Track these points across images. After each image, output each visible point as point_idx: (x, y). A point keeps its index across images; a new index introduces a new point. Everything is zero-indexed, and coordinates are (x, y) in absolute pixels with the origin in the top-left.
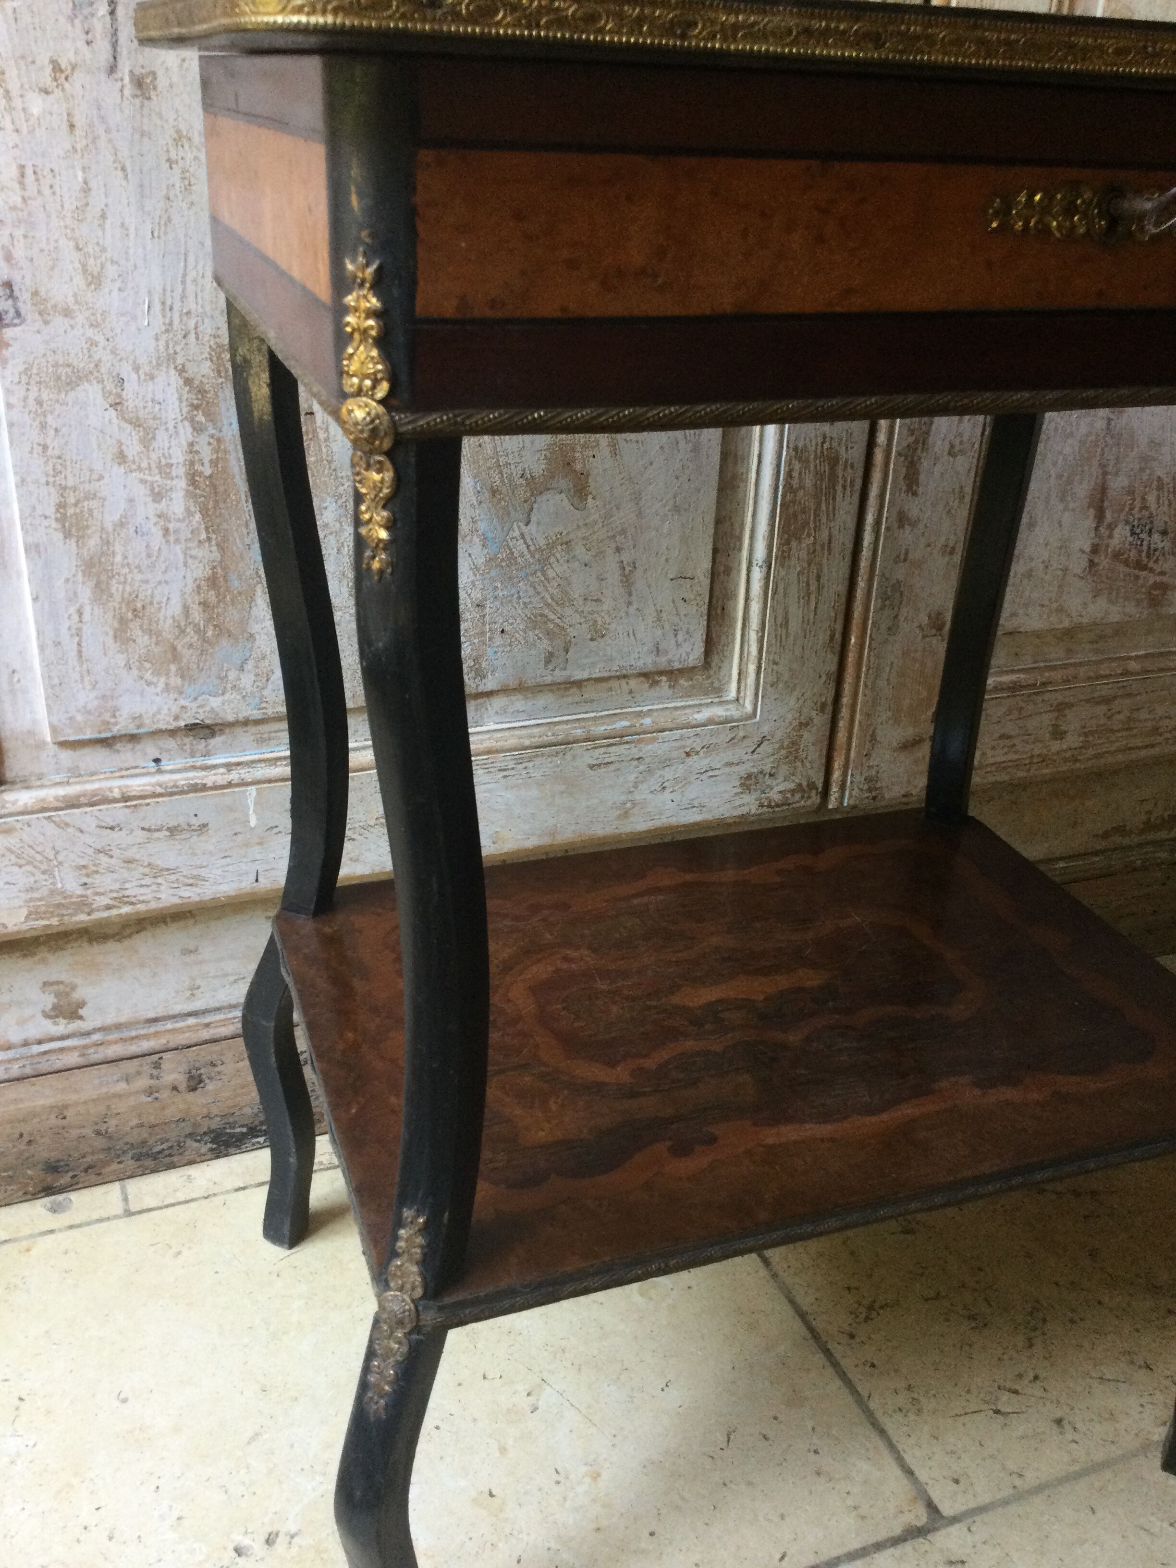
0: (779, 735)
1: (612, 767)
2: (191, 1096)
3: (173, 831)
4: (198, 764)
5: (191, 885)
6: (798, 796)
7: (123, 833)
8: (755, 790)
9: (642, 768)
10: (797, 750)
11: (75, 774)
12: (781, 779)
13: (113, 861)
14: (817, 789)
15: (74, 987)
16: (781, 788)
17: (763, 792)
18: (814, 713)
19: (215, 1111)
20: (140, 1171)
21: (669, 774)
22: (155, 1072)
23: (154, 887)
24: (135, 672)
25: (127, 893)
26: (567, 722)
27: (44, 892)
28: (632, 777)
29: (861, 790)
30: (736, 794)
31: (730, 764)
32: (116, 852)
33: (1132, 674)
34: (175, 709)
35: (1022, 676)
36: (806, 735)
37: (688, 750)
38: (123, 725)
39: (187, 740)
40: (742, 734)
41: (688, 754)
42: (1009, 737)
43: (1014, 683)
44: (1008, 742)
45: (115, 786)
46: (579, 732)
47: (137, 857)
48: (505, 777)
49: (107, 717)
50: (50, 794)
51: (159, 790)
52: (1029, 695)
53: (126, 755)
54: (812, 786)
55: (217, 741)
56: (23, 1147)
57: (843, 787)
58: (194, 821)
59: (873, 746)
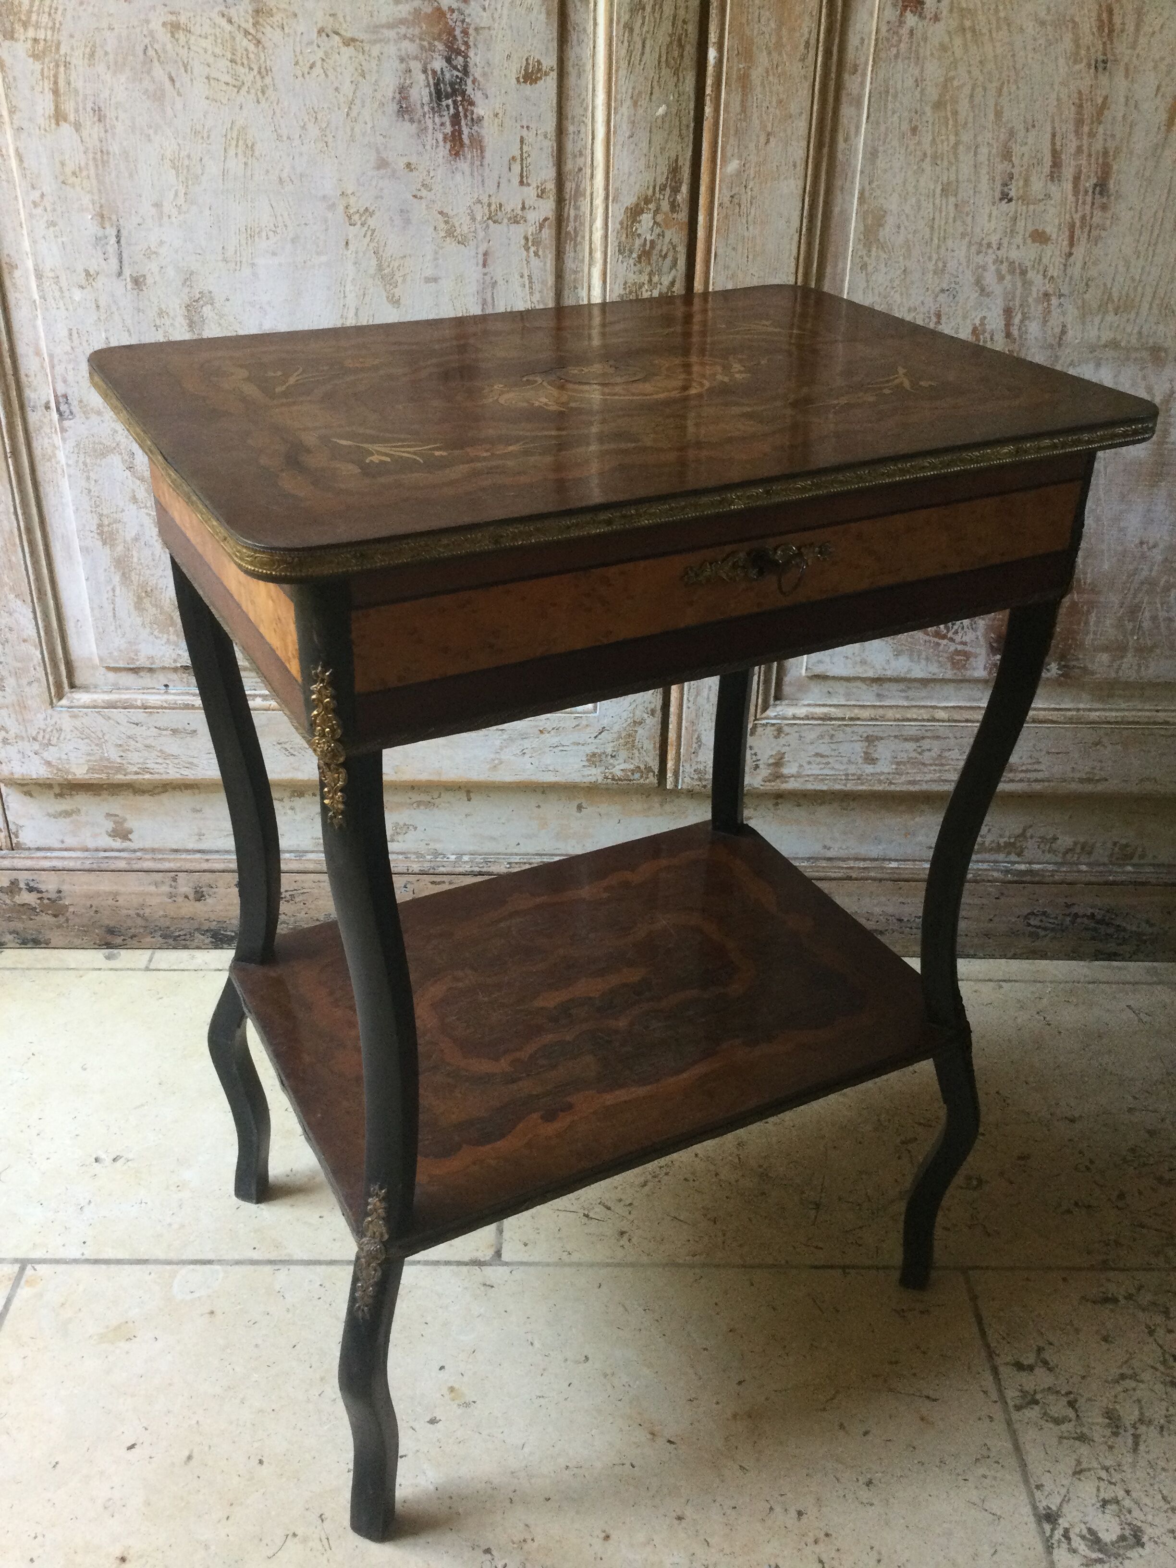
0: (616, 728)
2: (198, 904)
3: (175, 731)
4: (191, 692)
6: (637, 776)
7: (144, 728)
8: (600, 766)
9: (505, 737)
10: (633, 741)
11: (117, 688)
12: (621, 761)
13: (139, 745)
14: (653, 772)
15: (125, 820)
16: (623, 766)
17: (607, 768)
18: (646, 716)
19: (213, 917)
20: (165, 946)
21: (526, 744)
22: (173, 884)
23: (165, 766)
24: (148, 630)
25: (148, 766)
27: (97, 757)
28: (498, 743)
29: (692, 779)
30: (584, 767)
31: (577, 744)
32: (139, 739)
33: (938, 721)
34: (174, 656)
35: (833, 710)
36: (640, 731)
37: (540, 728)
38: (142, 662)
39: (185, 675)
40: (584, 723)
41: (541, 732)
42: (822, 756)
43: (825, 714)
44: (824, 760)
45: (139, 698)
47: (153, 744)
49: (132, 655)
50: (100, 697)
51: (165, 705)
52: (840, 726)
53: (146, 680)
54: (649, 769)
56: (92, 913)
57: (676, 774)
58: (187, 727)
59: (700, 746)
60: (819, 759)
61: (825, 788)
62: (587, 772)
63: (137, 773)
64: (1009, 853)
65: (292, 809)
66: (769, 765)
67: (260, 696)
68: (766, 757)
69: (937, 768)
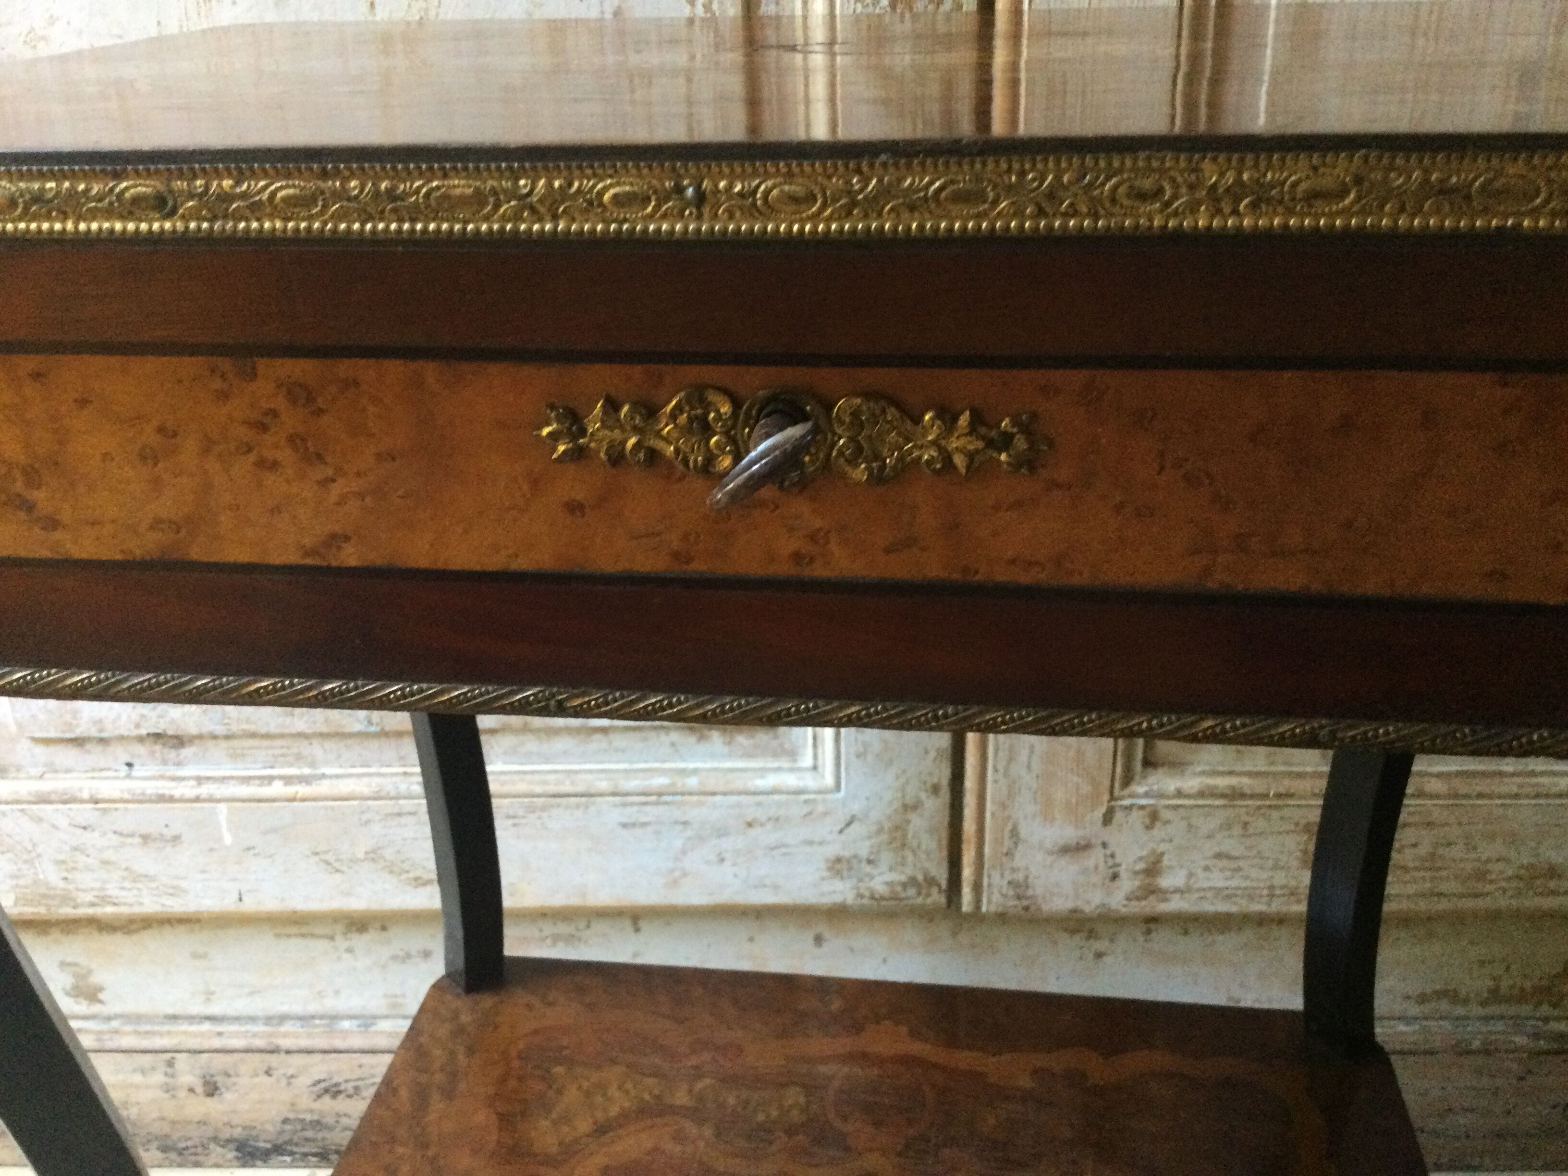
0: (876, 815)
1: (649, 829)
2: (209, 1101)
3: (145, 838)
4: (168, 774)
5: (171, 895)
6: (912, 892)
7: (96, 834)
8: (849, 877)
10: (905, 836)
11: (52, 769)
12: (885, 868)
13: (90, 861)
14: (939, 886)
15: (90, 972)
16: (886, 878)
17: (861, 881)
18: (923, 795)
19: (236, 1120)
20: (167, 1162)
21: (727, 844)
22: (169, 1070)
23: (135, 892)
25: (109, 893)
26: (590, 772)
27: (28, 881)
28: (678, 843)
29: (1005, 896)
30: (823, 879)
31: (810, 843)
32: (92, 852)
33: (1431, 796)
34: (137, 717)
35: (1245, 780)
36: (915, 820)
37: (749, 819)
38: (85, 728)
39: (155, 749)
40: (820, 808)
41: (750, 825)
42: (1229, 857)
43: (1233, 788)
45: (84, 786)
46: (603, 785)
47: (113, 859)
48: (515, 825)
49: (69, 718)
50: (25, 786)
51: (126, 796)
53: (95, 756)
54: (931, 881)
55: (187, 752)
57: (977, 888)
58: (165, 831)
59: (1016, 844)
60: (1225, 863)
61: (1234, 909)
62: (826, 887)
63: (93, 905)
64: (1539, 1004)
65: (350, 950)
66: (1136, 873)
67: (281, 778)
68: (1131, 860)
69: (1428, 874)
